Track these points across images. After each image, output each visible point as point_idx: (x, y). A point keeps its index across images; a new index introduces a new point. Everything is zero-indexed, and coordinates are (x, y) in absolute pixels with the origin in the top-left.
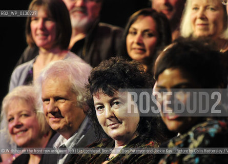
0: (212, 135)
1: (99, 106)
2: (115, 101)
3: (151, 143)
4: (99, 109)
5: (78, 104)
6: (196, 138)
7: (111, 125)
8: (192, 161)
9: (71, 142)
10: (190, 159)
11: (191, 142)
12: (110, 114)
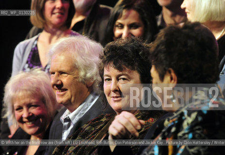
0: (205, 112)
1: (107, 77)
2: (122, 77)
3: (151, 120)
4: (107, 81)
5: (80, 80)
6: (189, 115)
7: (113, 97)
8: (186, 136)
9: (76, 115)
10: (184, 134)
11: (185, 119)
12: (115, 87)
